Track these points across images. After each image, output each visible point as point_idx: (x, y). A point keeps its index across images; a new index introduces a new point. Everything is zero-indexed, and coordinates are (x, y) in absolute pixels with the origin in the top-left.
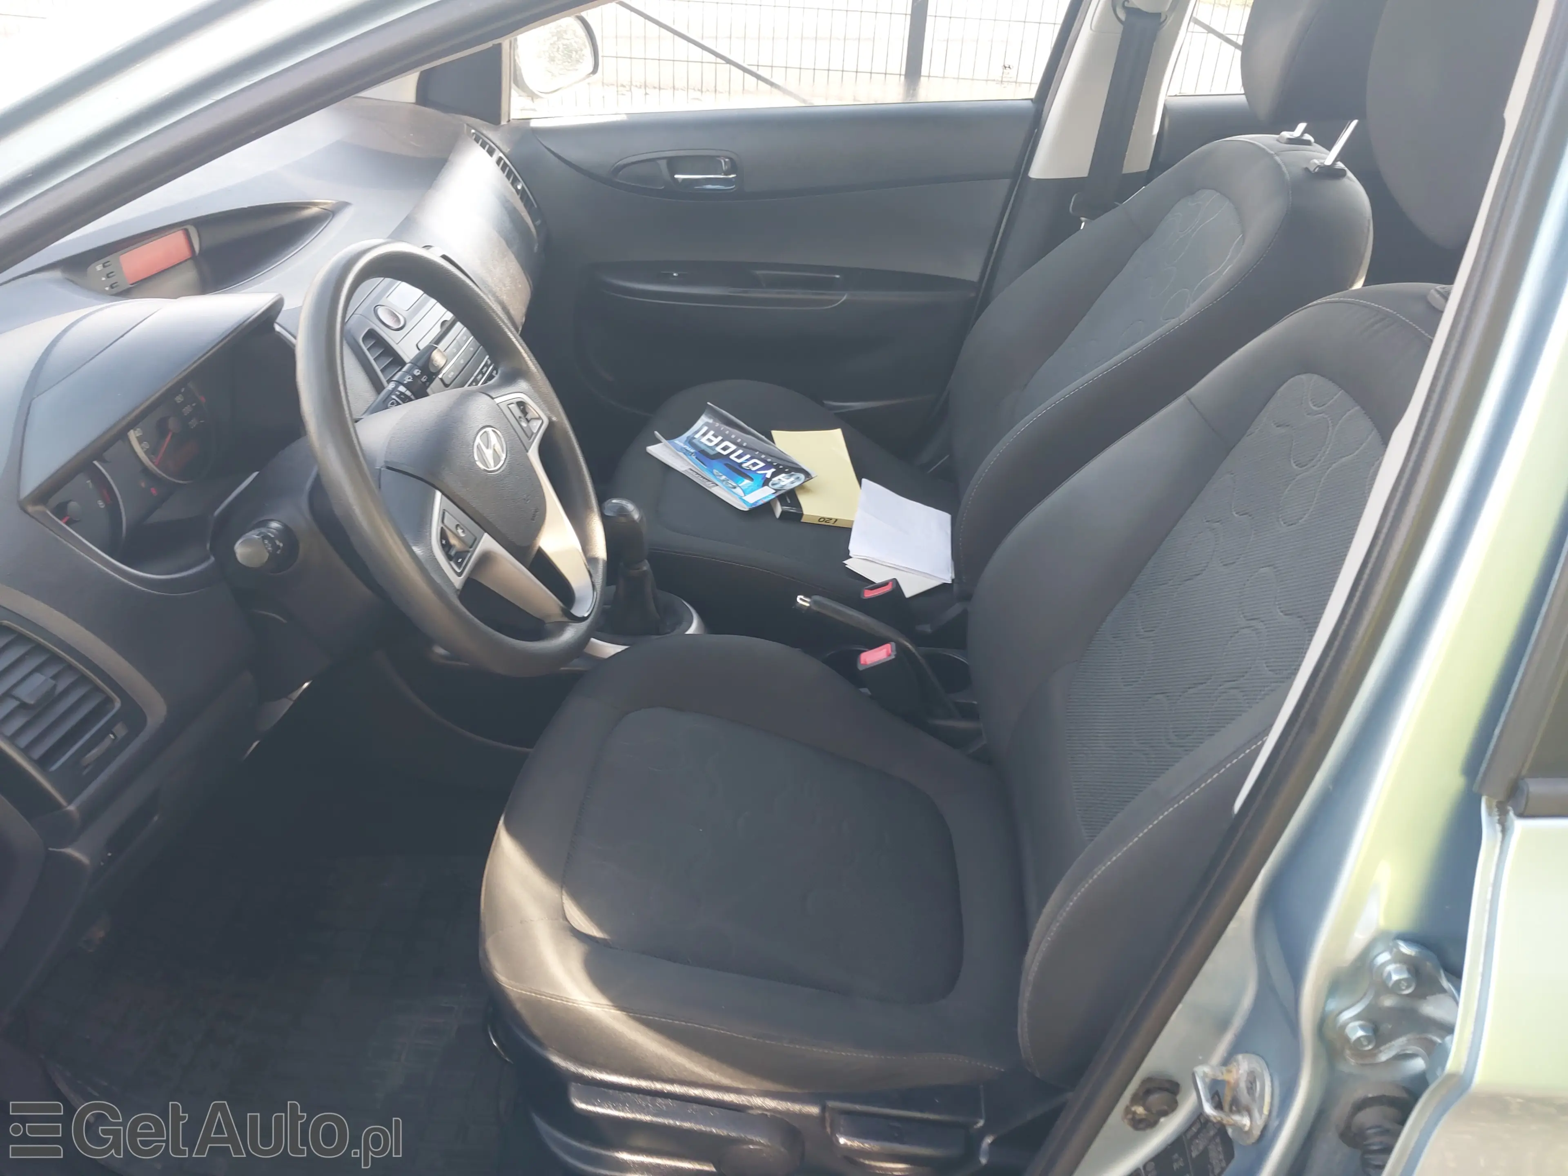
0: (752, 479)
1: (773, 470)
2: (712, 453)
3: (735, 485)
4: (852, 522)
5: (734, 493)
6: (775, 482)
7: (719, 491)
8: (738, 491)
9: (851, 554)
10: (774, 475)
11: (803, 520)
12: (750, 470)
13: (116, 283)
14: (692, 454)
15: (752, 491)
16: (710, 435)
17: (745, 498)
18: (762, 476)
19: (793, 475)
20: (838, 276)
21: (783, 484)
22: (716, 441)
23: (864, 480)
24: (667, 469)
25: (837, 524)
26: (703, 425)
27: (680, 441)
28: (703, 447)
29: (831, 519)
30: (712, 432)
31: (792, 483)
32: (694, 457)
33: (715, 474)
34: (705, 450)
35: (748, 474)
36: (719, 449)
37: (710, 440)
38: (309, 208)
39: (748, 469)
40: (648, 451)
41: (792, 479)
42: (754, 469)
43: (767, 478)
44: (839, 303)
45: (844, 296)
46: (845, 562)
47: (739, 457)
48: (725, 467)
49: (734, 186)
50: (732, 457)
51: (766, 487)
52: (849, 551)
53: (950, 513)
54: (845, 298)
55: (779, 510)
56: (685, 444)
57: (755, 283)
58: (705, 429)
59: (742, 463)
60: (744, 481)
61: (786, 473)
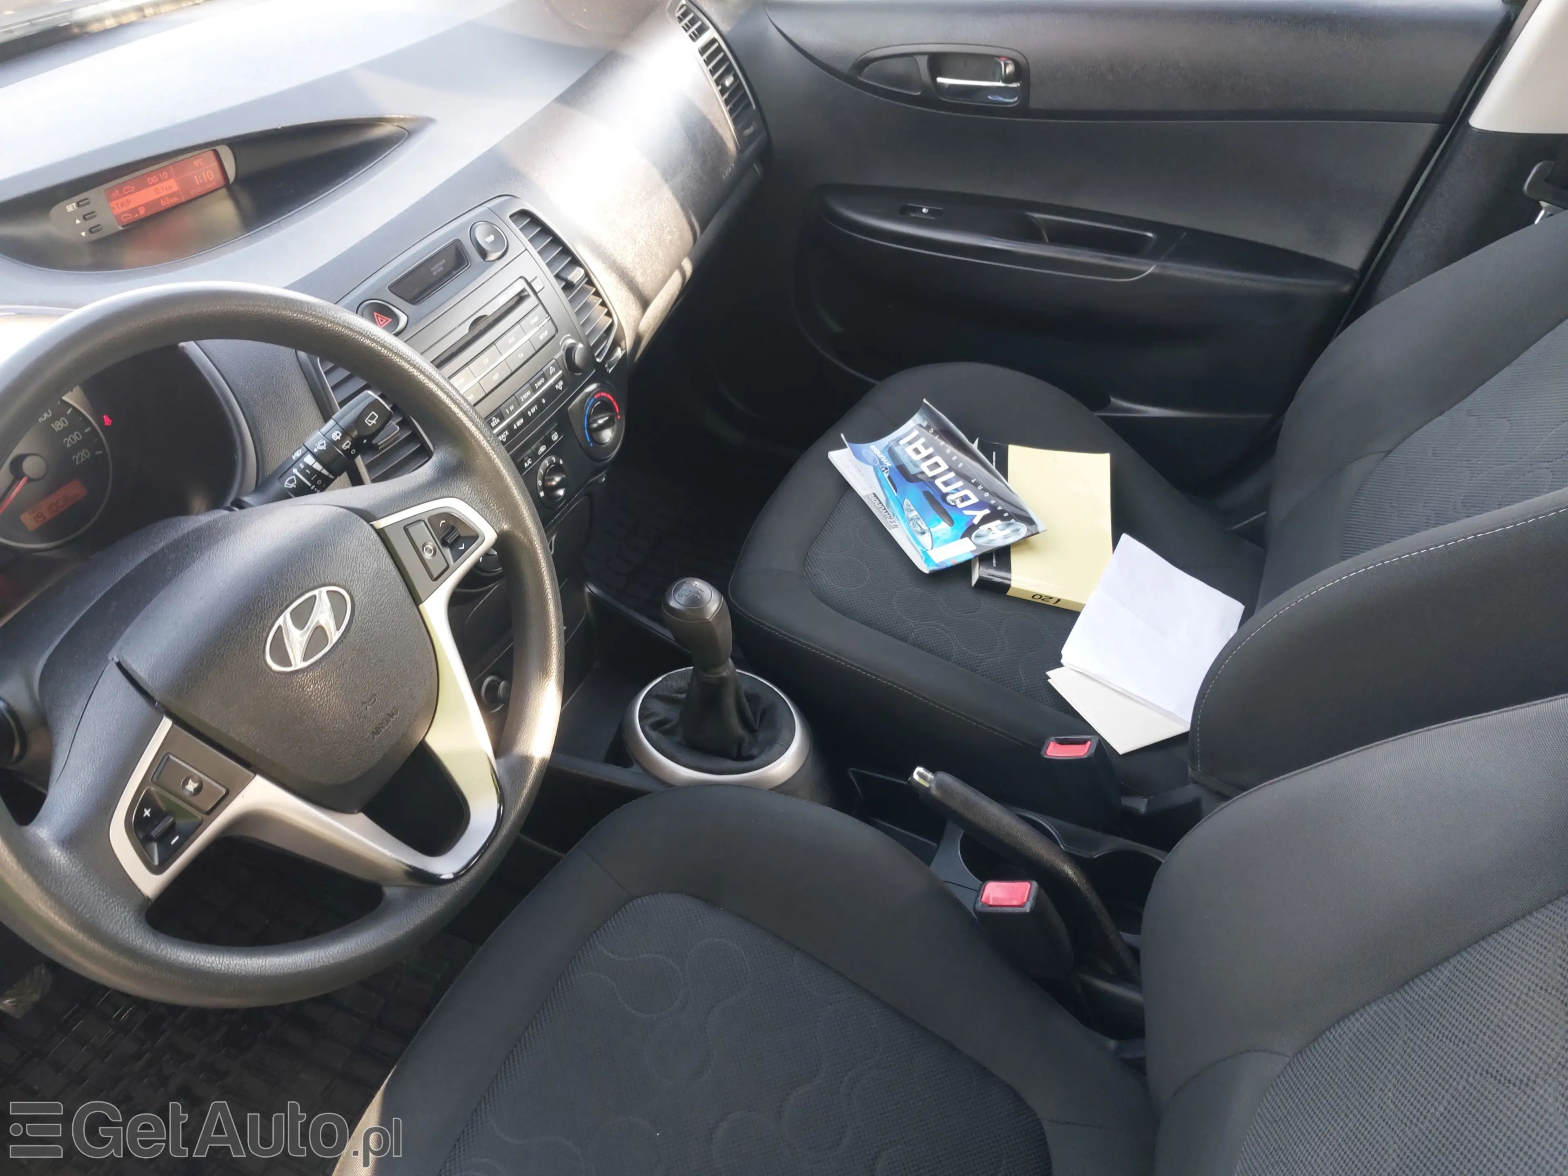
0: (951, 522)
1: (987, 511)
2: (913, 470)
3: (924, 527)
4: (1082, 606)
5: (919, 543)
6: (982, 533)
7: (900, 535)
8: (926, 540)
9: (1063, 661)
10: (985, 520)
11: (1009, 593)
12: (955, 506)
13: (98, 225)
14: (886, 469)
15: (947, 542)
16: (918, 445)
17: (930, 553)
18: (968, 520)
19: (1012, 524)
20: (1150, 235)
21: (991, 537)
22: (925, 453)
23: (1125, 538)
24: (845, 487)
25: (1058, 605)
26: (913, 428)
27: (876, 449)
28: (905, 461)
29: (1051, 598)
30: (922, 440)
31: (1006, 537)
32: (886, 475)
33: (905, 506)
34: (906, 465)
35: (950, 513)
36: (924, 467)
37: (917, 451)
38: (381, 125)
39: (953, 504)
40: (829, 457)
41: (1008, 531)
42: (961, 505)
43: (974, 524)
44: (1143, 275)
45: (1151, 266)
46: (1049, 673)
47: (946, 484)
48: (922, 495)
49: (1016, 99)
50: (938, 482)
51: (966, 539)
52: (1060, 657)
53: (1243, 604)
54: (1151, 270)
55: (977, 574)
56: (882, 452)
57: (1032, 234)
58: (916, 433)
59: (947, 494)
60: (940, 523)
61: (1003, 519)
